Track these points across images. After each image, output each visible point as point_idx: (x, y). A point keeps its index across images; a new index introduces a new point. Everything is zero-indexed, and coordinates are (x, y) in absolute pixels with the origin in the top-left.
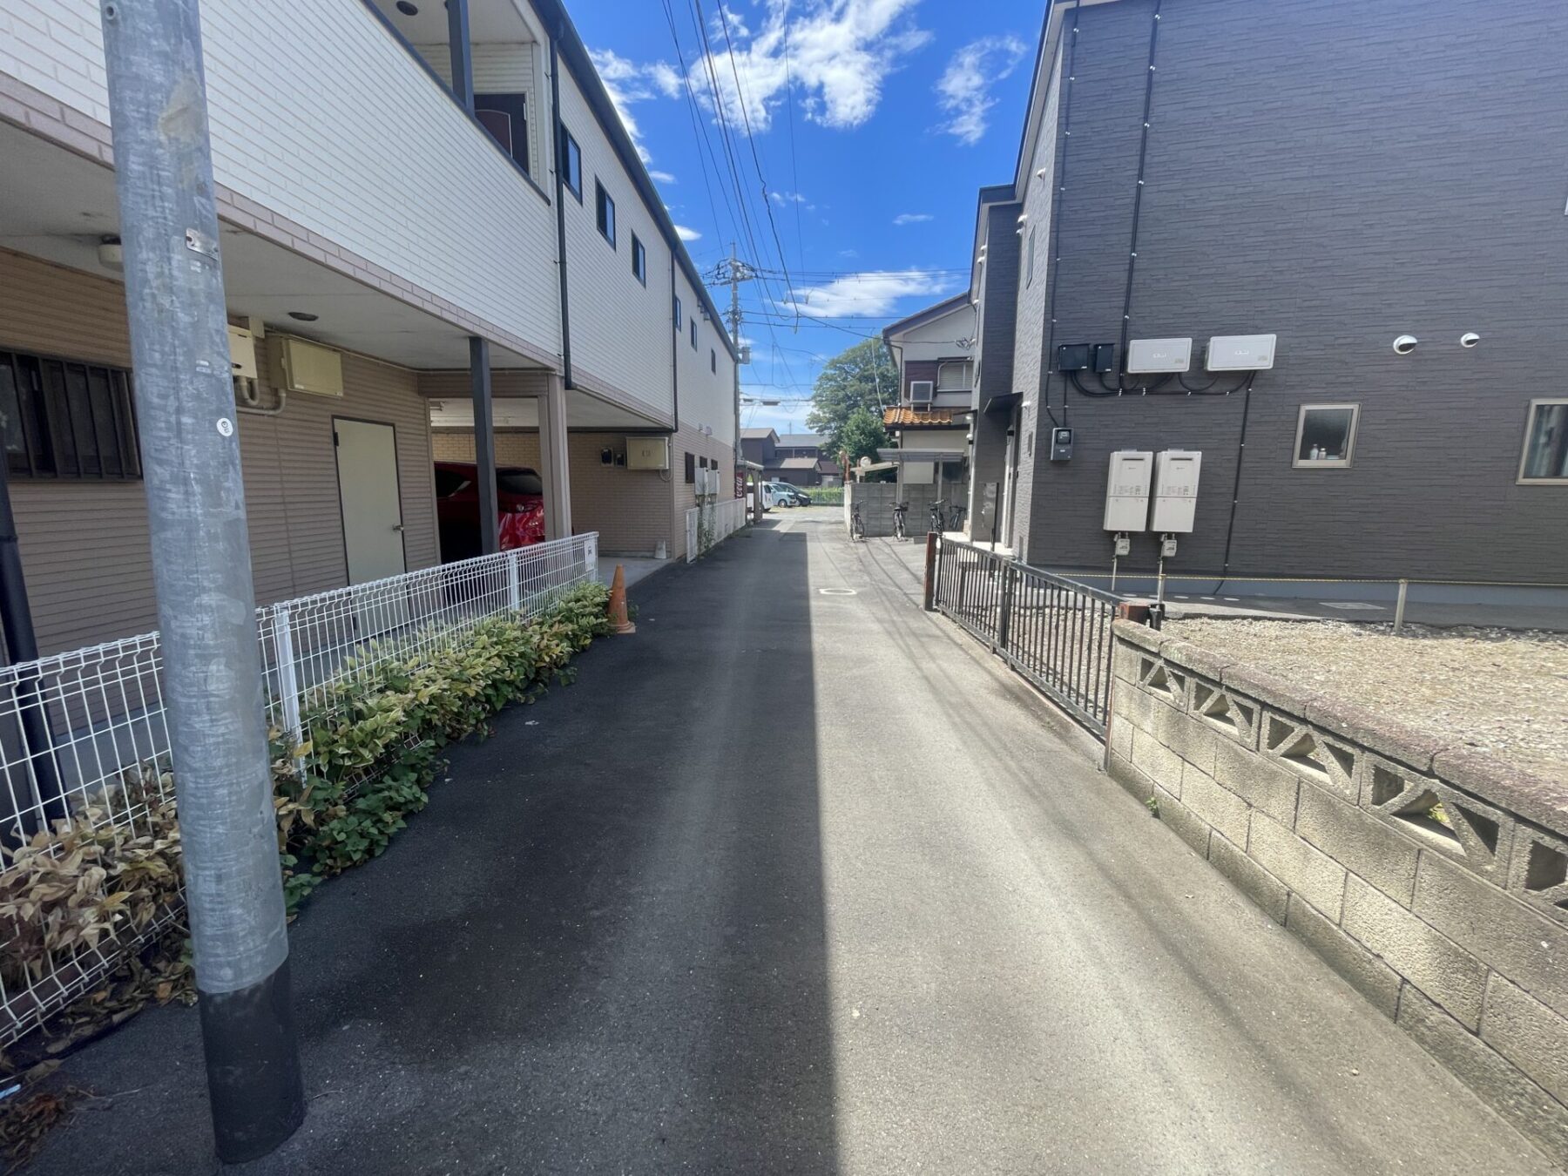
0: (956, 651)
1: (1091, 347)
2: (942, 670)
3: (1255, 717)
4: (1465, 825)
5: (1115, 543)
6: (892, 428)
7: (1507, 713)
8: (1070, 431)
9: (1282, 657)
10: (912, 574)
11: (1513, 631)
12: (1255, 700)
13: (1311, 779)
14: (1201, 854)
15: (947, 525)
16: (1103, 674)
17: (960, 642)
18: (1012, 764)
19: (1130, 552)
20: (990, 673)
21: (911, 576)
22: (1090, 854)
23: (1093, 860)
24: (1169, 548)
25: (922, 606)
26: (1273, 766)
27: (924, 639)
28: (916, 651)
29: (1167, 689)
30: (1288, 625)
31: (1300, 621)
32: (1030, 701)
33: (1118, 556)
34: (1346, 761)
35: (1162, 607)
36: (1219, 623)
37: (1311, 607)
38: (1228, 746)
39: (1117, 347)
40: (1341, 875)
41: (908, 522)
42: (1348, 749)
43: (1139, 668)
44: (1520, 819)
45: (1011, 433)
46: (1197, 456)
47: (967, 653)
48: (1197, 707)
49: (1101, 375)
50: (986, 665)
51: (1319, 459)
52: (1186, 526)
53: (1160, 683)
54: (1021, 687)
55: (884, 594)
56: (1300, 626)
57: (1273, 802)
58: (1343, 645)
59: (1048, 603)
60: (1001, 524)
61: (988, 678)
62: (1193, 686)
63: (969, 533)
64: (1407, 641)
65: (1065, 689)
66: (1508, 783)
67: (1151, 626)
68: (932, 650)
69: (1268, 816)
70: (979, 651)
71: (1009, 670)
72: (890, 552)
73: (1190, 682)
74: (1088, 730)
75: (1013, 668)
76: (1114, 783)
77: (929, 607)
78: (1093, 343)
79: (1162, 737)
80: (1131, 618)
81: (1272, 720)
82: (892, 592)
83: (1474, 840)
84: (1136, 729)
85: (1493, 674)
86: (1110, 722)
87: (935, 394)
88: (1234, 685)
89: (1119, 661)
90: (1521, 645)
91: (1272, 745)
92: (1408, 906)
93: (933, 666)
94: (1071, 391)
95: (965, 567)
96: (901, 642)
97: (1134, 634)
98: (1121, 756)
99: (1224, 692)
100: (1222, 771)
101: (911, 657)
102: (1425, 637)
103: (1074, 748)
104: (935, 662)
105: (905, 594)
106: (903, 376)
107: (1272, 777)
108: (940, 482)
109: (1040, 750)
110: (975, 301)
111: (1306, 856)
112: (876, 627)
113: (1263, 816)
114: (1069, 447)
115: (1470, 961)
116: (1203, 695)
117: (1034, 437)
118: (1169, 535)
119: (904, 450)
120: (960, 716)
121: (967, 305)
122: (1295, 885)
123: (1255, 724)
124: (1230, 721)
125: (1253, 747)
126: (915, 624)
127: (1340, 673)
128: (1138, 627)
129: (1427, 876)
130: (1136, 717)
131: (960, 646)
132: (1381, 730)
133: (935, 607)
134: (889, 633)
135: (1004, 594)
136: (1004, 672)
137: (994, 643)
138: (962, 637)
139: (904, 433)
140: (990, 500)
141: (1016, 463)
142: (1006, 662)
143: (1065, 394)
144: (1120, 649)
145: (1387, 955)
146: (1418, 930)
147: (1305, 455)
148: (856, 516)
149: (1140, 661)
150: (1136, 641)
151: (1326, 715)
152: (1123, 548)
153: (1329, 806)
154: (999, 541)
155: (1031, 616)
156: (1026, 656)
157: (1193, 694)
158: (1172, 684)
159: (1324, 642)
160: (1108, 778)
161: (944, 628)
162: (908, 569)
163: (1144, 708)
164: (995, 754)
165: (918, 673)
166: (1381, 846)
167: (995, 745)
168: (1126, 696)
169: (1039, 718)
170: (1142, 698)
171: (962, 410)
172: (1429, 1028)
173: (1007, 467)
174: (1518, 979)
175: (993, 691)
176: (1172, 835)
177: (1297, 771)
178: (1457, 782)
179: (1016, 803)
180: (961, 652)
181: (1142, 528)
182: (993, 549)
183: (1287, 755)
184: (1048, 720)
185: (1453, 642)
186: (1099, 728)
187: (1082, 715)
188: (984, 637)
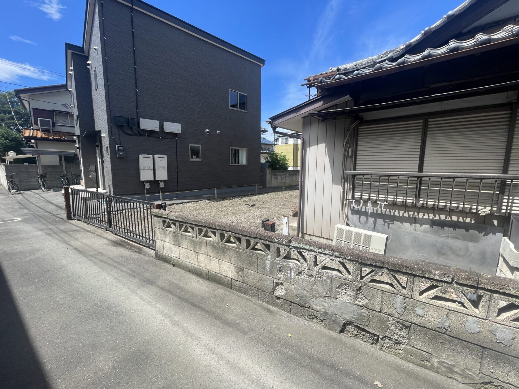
0: (89, 234)
1: (126, 118)
2: (83, 243)
3: (195, 229)
4: (236, 240)
5: (145, 185)
6: (29, 139)
7: (236, 214)
8: (123, 147)
9: (195, 212)
10: (56, 206)
11: (234, 197)
12: (194, 225)
13: (208, 240)
14: (188, 271)
15: (71, 182)
16: (150, 228)
17: (90, 230)
18: (124, 269)
19: (150, 187)
20: (106, 239)
21: (55, 207)
22: (158, 286)
23: (159, 287)
24: (162, 185)
25: (66, 219)
26: (201, 240)
27: (70, 233)
28: (67, 239)
29: (171, 228)
30: (195, 203)
31: (197, 201)
32: (125, 244)
33: (146, 189)
34: (215, 233)
35: (165, 203)
36: (179, 205)
37: (198, 197)
38: (190, 239)
39: (136, 120)
40: (218, 261)
41: (48, 182)
42: (215, 231)
43: (162, 223)
44: (244, 236)
45: (98, 146)
46: (165, 156)
47: (94, 233)
48: (180, 231)
49: (131, 129)
50: (104, 236)
51: (195, 159)
52: (165, 178)
53: (169, 226)
54: (121, 240)
55: (41, 217)
56: (198, 202)
57: (202, 249)
58: (207, 206)
59: (124, 208)
60: (99, 181)
61: (106, 241)
62: (178, 225)
63: (84, 185)
64: (218, 202)
65: (138, 237)
66: (241, 229)
67: (163, 210)
68: (76, 237)
69: (201, 254)
70: (99, 231)
71: (114, 236)
72: (39, 197)
73: (177, 224)
74: (148, 247)
75: (116, 234)
76: (160, 261)
77: (69, 218)
78: (127, 117)
79: (172, 242)
80: (157, 208)
81: (199, 228)
82: (45, 216)
83: (238, 243)
84: (164, 242)
85: (233, 207)
86: (155, 243)
87: (54, 125)
88: (188, 222)
89: (155, 223)
90: (236, 200)
91: (199, 235)
92: (229, 262)
93: (78, 243)
94: (121, 132)
95: (86, 200)
96: (57, 237)
97: (159, 213)
98: (161, 252)
99: (186, 224)
100: (189, 246)
101: (65, 242)
102: (221, 201)
103: (145, 255)
104: (79, 241)
105: (54, 215)
106: (32, 114)
107: (201, 243)
108: (64, 164)
109: (133, 259)
110: (70, 89)
111: (210, 260)
112: (39, 233)
113: (200, 254)
114: (123, 152)
115: (241, 268)
116: (181, 227)
117: (109, 148)
118: (161, 181)
119: (38, 149)
120: (97, 259)
121: (65, 90)
122: (209, 268)
123: (195, 231)
124: (189, 232)
125: (195, 237)
126: (63, 227)
127: (208, 213)
128: (160, 211)
129: (232, 253)
130: (163, 238)
131: (90, 232)
132: (220, 224)
133: (73, 218)
134: (49, 234)
135: (107, 208)
136: (113, 237)
137: (106, 227)
138: (90, 228)
139: (38, 141)
140: (93, 171)
141: (102, 157)
142: (112, 233)
143: (119, 133)
144: (155, 219)
145: (228, 275)
146: (232, 267)
147: (192, 158)
148: (11, 181)
149: (162, 222)
150: (160, 215)
151: (210, 224)
152: (147, 186)
153: (213, 246)
154: (99, 187)
155: (118, 214)
156: (121, 229)
157: (179, 227)
158: (172, 226)
159: (203, 206)
160: (158, 260)
161: (80, 226)
162: (52, 204)
163: (165, 235)
164: (115, 267)
165: (71, 248)
166: (224, 250)
167: (114, 264)
168: (159, 233)
169: (130, 249)
170: (164, 232)
171: (71, 134)
172: (237, 287)
173: (98, 159)
174: (248, 268)
175: (109, 245)
176: (179, 269)
177: (206, 240)
178: (233, 231)
179: (128, 281)
180: (91, 234)
181: (153, 179)
182: (97, 191)
183: (203, 237)
184: (133, 249)
185: (226, 201)
186: (151, 246)
187: (145, 244)
188: (101, 225)
